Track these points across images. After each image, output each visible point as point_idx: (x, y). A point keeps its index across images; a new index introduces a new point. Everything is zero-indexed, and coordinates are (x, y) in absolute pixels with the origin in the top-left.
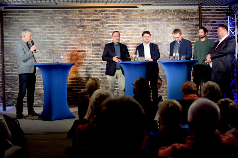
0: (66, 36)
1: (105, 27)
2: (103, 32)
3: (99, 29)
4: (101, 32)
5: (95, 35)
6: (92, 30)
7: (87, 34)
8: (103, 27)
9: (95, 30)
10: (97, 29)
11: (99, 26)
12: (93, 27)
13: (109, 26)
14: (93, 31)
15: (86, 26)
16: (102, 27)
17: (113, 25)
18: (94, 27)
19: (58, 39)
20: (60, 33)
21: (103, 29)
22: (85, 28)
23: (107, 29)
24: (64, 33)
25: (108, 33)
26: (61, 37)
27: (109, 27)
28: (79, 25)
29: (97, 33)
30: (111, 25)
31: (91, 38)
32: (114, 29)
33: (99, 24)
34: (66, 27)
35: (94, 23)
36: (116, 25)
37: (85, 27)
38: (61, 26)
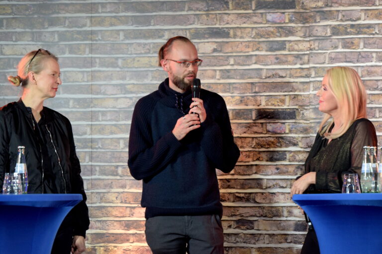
0: (145, 77)
1: (314, 32)
2: (306, 58)
3: (288, 45)
4: (298, 57)
5: (270, 74)
6: (258, 49)
7: (235, 67)
8: (308, 34)
9: (271, 50)
10: (282, 46)
11: (290, 32)
12: (262, 37)
13: (336, 31)
14: (263, 53)
15: (231, 32)
16: (305, 36)
17: (352, 26)
18: (269, 34)
19: (110, 90)
20: (120, 62)
21: (307, 45)
22: (225, 40)
23: (327, 43)
24: (136, 65)
25: (332, 60)
26: (124, 78)
27: (333, 34)
28: (199, 26)
29: (279, 63)
30: (346, 27)
31: (252, 83)
32: (355, 42)
33: (291, 21)
34: (145, 37)
35: (269, 17)
36: (369, 26)
37: (227, 35)
38: (121, 34)
